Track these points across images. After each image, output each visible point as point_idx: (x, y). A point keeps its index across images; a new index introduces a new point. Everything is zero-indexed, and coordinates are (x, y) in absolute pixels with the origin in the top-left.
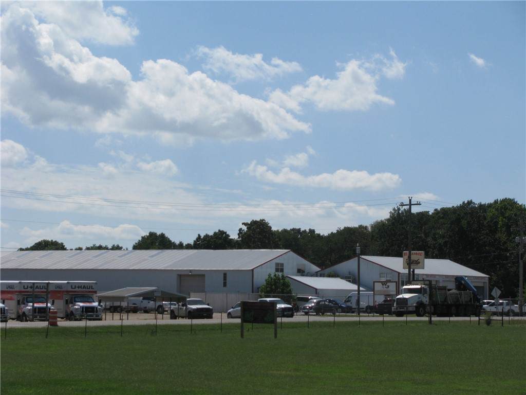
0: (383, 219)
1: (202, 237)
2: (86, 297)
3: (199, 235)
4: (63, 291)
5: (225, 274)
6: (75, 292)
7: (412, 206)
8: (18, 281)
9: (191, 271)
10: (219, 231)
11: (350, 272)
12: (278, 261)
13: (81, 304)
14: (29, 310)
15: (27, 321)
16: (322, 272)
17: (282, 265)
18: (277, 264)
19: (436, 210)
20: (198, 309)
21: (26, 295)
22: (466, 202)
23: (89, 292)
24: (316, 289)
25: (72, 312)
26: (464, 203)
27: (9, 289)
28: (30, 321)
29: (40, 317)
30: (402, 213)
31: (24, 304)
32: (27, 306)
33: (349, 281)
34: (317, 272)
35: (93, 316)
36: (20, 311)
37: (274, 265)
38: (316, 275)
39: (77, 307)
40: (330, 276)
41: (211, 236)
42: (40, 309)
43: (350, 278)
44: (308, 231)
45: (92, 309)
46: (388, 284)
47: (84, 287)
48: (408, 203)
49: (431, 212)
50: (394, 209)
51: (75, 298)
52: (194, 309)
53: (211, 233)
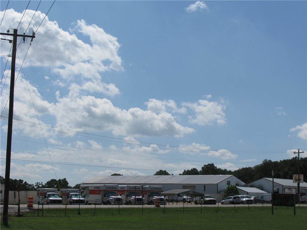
0: (258, 164)
1: (186, 171)
2: (158, 194)
3: (185, 170)
4: (147, 191)
5: (205, 186)
6: (153, 191)
7: (300, 153)
8: (127, 185)
9: (189, 184)
10: (193, 168)
11: (259, 185)
12: (228, 180)
13: (156, 197)
14: (133, 199)
15: (131, 204)
16: (247, 185)
17: (230, 182)
18: (228, 181)
19: (281, 161)
20: (209, 200)
21: (130, 192)
22: (294, 157)
23: (160, 191)
24: (247, 192)
25: (152, 201)
26: (293, 157)
27: (121, 189)
28: (134, 205)
29: (138, 203)
30: (268, 161)
31: (130, 196)
32: (131, 197)
33: (260, 189)
34: (244, 185)
35: (162, 203)
36: (128, 200)
37: (226, 182)
38: (244, 186)
39: (154, 198)
40: (251, 186)
41: (190, 171)
42: (138, 199)
43: (260, 187)
44: (224, 170)
45: (161, 199)
46: (292, 189)
47: (157, 189)
48: (298, 152)
49: (279, 161)
50: (264, 160)
51: (153, 194)
52: (207, 200)
53: (190, 170)
